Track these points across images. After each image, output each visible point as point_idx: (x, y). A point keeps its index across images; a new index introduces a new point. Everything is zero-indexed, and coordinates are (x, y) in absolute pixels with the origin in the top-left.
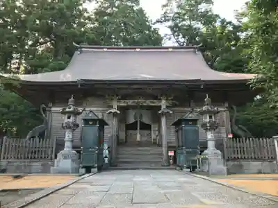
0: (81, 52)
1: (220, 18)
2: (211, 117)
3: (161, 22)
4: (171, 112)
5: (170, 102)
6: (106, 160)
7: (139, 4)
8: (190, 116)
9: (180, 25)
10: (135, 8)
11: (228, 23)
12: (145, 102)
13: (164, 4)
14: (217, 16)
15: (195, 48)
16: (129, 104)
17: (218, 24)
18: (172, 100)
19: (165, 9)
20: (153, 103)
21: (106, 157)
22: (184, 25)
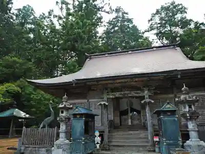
0: (90, 59)
1: (193, 21)
2: (190, 107)
3: (148, 31)
4: (153, 102)
5: (153, 91)
6: (98, 146)
7: (132, 23)
8: (168, 107)
9: (163, 31)
10: (130, 26)
11: (200, 24)
12: (130, 94)
13: (150, 19)
14: (191, 20)
15: (174, 45)
16: (117, 96)
17: (192, 26)
18: (154, 90)
19: (151, 22)
20: (137, 93)
21: (98, 143)
22: (166, 31)
